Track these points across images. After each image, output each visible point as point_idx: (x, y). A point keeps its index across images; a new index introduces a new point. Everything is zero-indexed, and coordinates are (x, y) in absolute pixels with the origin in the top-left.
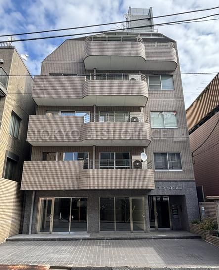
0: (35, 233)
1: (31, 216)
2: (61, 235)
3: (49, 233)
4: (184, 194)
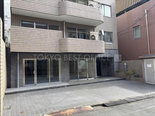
0: (22, 86)
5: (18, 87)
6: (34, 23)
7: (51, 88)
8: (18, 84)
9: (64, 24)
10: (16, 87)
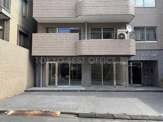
0: (45, 86)
1: (41, 75)
2: (64, 87)
3: (54, 86)
4: (157, 59)
5: (41, 86)
6: (56, 28)
7: (63, 91)
8: (41, 84)
9: (86, 25)
10: (40, 86)
